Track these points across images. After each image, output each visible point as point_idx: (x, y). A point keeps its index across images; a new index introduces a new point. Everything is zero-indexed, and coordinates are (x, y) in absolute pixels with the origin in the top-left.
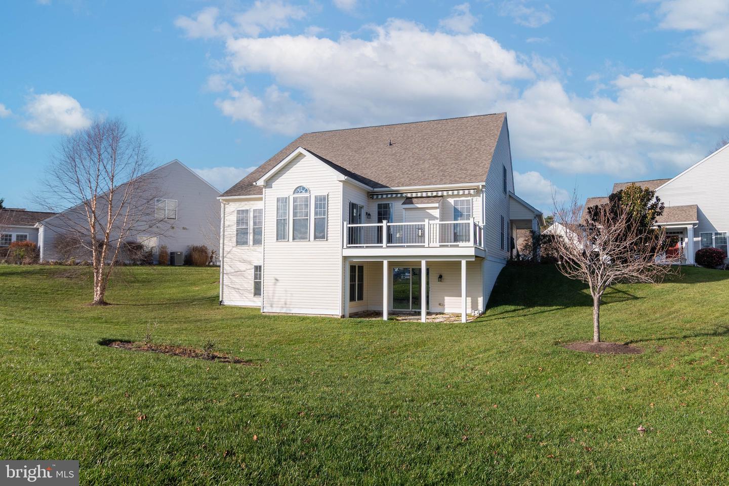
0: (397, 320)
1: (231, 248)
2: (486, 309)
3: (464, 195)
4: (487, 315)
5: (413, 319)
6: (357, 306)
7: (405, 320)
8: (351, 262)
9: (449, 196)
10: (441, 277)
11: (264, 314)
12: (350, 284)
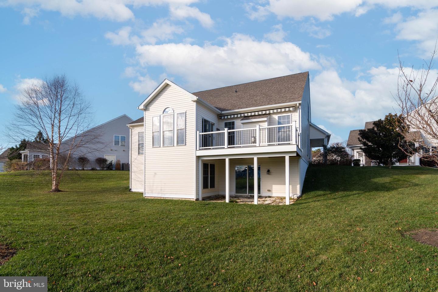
0: (237, 202)
1: (137, 156)
2: (302, 194)
3: (285, 112)
4: (303, 198)
5: (248, 202)
6: (210, 192)
7: (242, 202)
8: (203, 161)
9: (274, 113)
10: (269, 171)
11: (146, 198)
12: (204, 177)
